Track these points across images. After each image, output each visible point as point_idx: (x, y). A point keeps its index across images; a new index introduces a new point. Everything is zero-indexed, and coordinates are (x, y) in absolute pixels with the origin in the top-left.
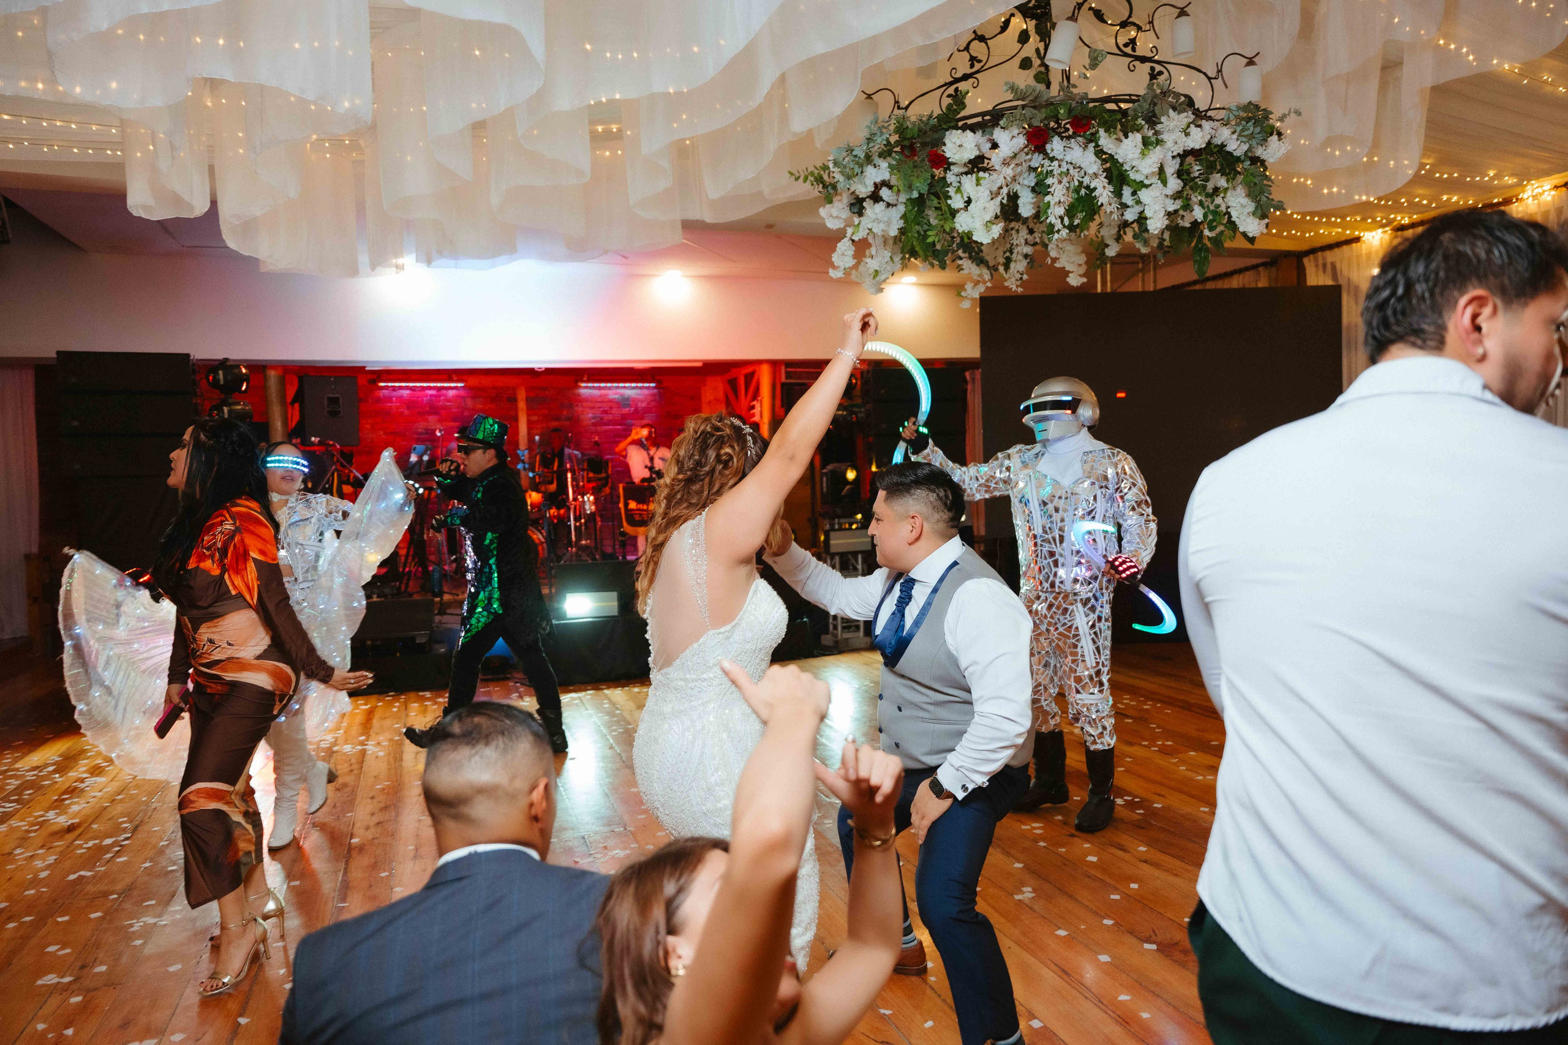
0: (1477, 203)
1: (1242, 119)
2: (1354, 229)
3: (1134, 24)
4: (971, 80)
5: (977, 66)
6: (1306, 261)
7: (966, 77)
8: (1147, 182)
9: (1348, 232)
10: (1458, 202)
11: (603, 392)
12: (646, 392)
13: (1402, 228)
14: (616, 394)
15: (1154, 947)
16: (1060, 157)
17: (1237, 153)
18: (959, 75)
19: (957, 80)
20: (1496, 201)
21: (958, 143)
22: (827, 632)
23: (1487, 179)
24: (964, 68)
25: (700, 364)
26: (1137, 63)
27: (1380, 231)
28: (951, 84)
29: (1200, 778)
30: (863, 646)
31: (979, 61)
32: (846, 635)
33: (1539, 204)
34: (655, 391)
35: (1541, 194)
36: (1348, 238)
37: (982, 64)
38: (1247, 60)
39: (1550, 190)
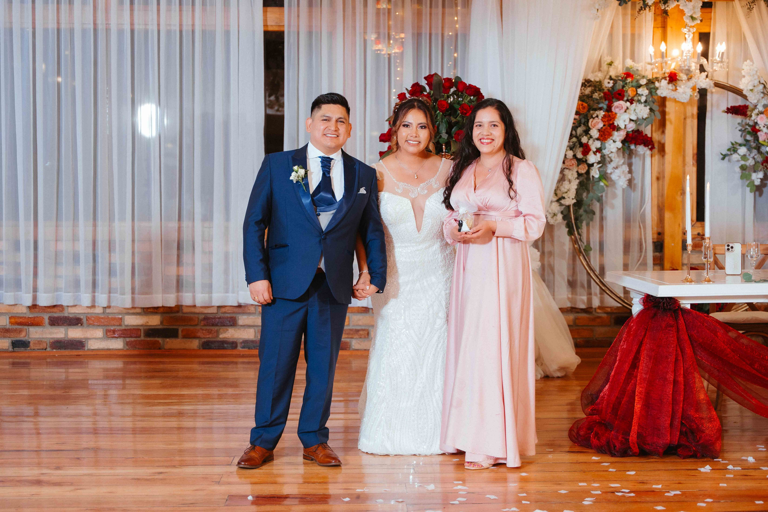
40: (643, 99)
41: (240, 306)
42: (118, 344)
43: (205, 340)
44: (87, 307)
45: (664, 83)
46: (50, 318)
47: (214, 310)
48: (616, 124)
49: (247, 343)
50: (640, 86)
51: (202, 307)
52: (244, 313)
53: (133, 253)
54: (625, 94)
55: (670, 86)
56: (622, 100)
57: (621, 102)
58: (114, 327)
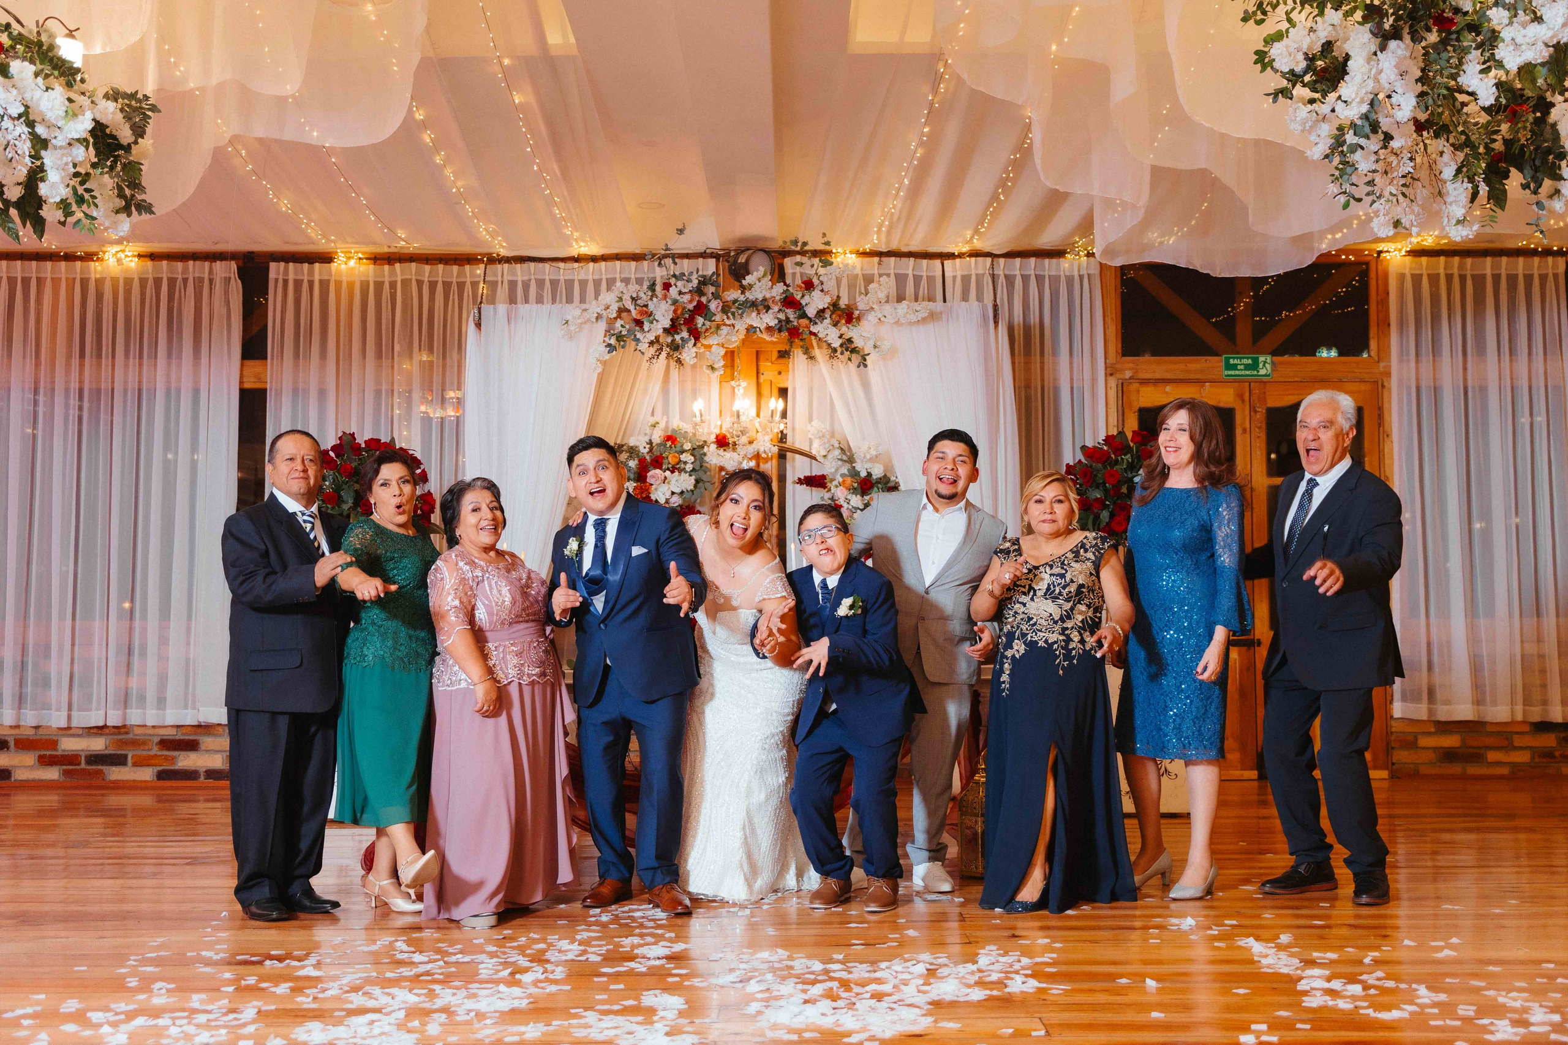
20: (79, 254)
35: (123, 259)
39: (134, 256)
40: (689, 467)
41: (199, 726)
42: (50, 773)
43: (161, 767)
44: (11, 727)
45: (713, 447)
47: (173, 732)
48: (653, 497)
49: (211, 774)
50: (683, 452)
51: (154, 727)
52: (209, 734)
53: (72, 659)
54: (665, 461)
55: (721, 452)
56: (660, 468)
57: (658, 471)
58: (48, 753)
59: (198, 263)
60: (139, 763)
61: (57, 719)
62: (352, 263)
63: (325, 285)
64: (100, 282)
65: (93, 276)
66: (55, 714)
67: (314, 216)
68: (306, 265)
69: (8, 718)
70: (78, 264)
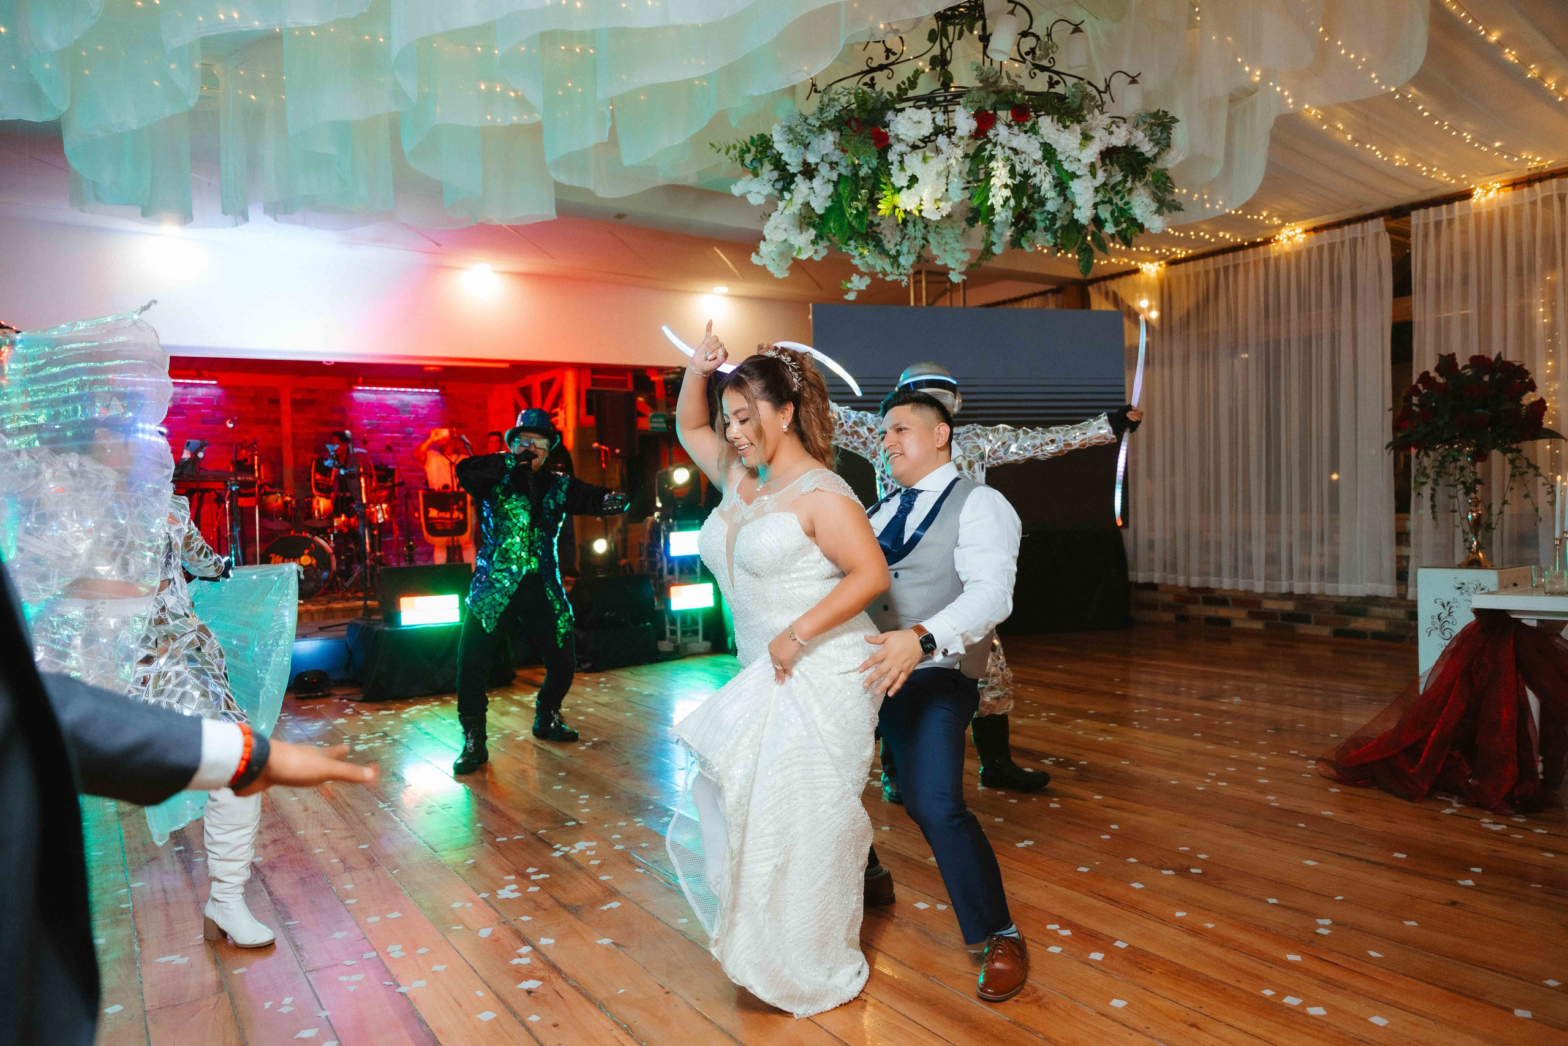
0: (1243, 241)
1: (1152, 125)
2: (1137, 260)
3: (1034, 35)
4: (886, 72)
5: (892, 58)
6: (1090, 288)
7: (881, 68)
8: (1078, 173)
9: (1133, 263)
10: (1229, 239)
11: (379, 396)
12: (428, 398)
13: (1174, 262)
14: (394, 399)
15: (1171, 872)
16: (1004, 142)
17: (1149, 155)
18: (874, 65)
19: (873, 70)
20: (1259, 240)
21: (916, 119)
22: (663, 638)
23: (1261, 218)
24: (880, 59)
25: (506, 365)
26: (1037, 71)
27: (1156, 264)
28: (866, 73)
29: (1101, 739)
30: (702, 650)
31: (894, 54)
32: (685, 640)
33: (1293, 244)
34: (438, 397)
35: (1294, 236)
36: (1132, 268)
37: (896, 57)
38: (1131, 79)
39: (1301, 233)
41: (1368, 598)
42: (1258, 625)
43: (1337, 628)
44: (1230, 590)
46: (1204, 598)
49: (1377, 635)
52: (1374, 605)
58: (1255, 610)
59: (1352, 226)
60: (1318, 623)
61: (1259, 587)
62: (1491, 195)
63: (1464, 220)
64: (1277, 259)
65: (1272, 255)
66: (1256, 583)
67: (1435, 163)
68: (1444, 207)
69: (1227, 584)
70: (1261, 248)
